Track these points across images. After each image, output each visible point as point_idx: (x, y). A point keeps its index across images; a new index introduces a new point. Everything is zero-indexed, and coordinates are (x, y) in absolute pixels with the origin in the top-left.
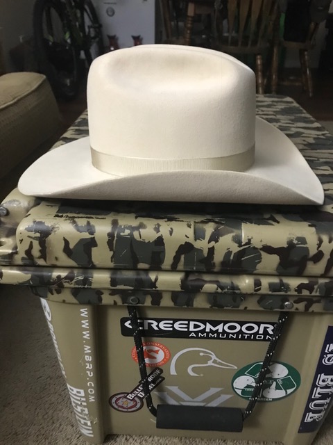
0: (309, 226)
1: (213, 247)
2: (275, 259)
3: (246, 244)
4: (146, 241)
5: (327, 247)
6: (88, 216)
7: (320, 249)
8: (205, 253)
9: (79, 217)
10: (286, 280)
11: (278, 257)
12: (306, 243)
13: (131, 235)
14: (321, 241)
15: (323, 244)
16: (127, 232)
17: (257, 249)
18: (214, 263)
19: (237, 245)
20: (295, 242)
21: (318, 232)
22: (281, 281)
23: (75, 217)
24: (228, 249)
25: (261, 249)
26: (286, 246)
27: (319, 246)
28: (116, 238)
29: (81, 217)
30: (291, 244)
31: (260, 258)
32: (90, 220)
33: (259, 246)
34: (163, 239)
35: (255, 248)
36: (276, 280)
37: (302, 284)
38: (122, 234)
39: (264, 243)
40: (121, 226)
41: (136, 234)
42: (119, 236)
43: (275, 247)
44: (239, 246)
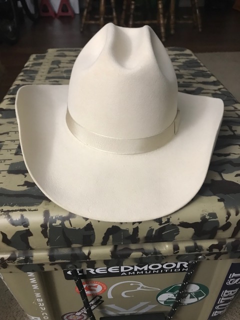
0: (219, 200)
1: (137, 227)
2: (191, 231)
3: (166, 223)
4: (77, 228)
5: (234, 219)
6: (22, 208)
7: (228, 221)
8: (131, 232)
9: (13, 211)
10: (199, 243)
11: (193, 229)
12: (216, 217)
13: (62, 224)
14: (229, 215)
15: (231, 217)
16: (59, 222)
17: (175, 225)
18: (139, 239)
19: (158, 224)
20: (207, 217)
21: (226, 207)
22: (195, 244)
23: (9, 211)
24: (150, 227)
25: (179, 225)
26: (199, 221)
27: (228, 218)
28: (48, 228)
29: (16, 211)
30: (204, 219)
31: (178, 232)
32: (24, 213)
33: (177, 223)
34: (92, 225)
35: (173, 225)
36: (191, 244)
37: (213, 245)
38: (54, 224)
39: (180, 221)
40: (53, 217)
41: (67, 224)
42: (51, 226)
43: (190, 222)
44: (160, 225)
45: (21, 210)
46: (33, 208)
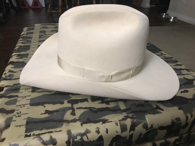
1: (132, 134)
3: (150, 128)
4: (92, 141)
7: (187, 122)
8: (128, 138)
12: (180, 120)
13: (82, 139)
15: (188, 119)
16: (79, 138)
17: (156, 129)
18: (132, 142)
19: (145, 129)
20: (175, 121)
21: (185, 112)
22: (166, 140)
23: (39, 134)
24: (140, 133)
26: (170, 124)
29: (45, 133)
31: (157, 133)
32: (52, 134)
34: (102, 137)
36: (163, 141)
37: (176, 139)
38: (75, 140)
39: (159, 125)
41: (85, 138)
43: (165, 126)
45: (49, 132)
46: (58, 129)
